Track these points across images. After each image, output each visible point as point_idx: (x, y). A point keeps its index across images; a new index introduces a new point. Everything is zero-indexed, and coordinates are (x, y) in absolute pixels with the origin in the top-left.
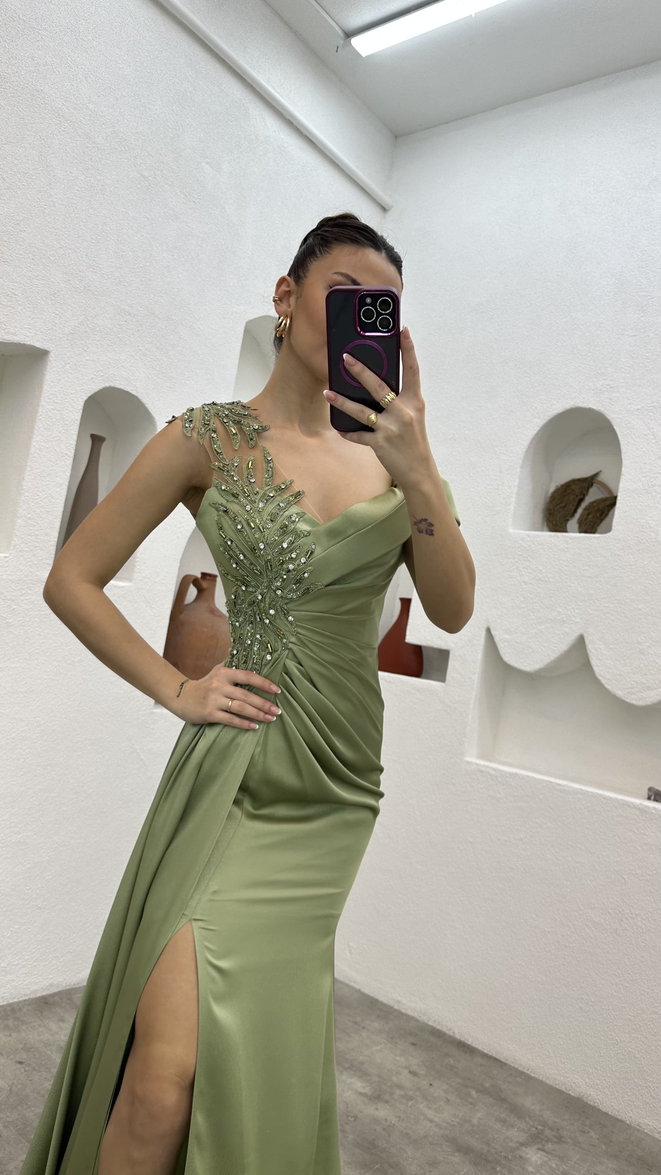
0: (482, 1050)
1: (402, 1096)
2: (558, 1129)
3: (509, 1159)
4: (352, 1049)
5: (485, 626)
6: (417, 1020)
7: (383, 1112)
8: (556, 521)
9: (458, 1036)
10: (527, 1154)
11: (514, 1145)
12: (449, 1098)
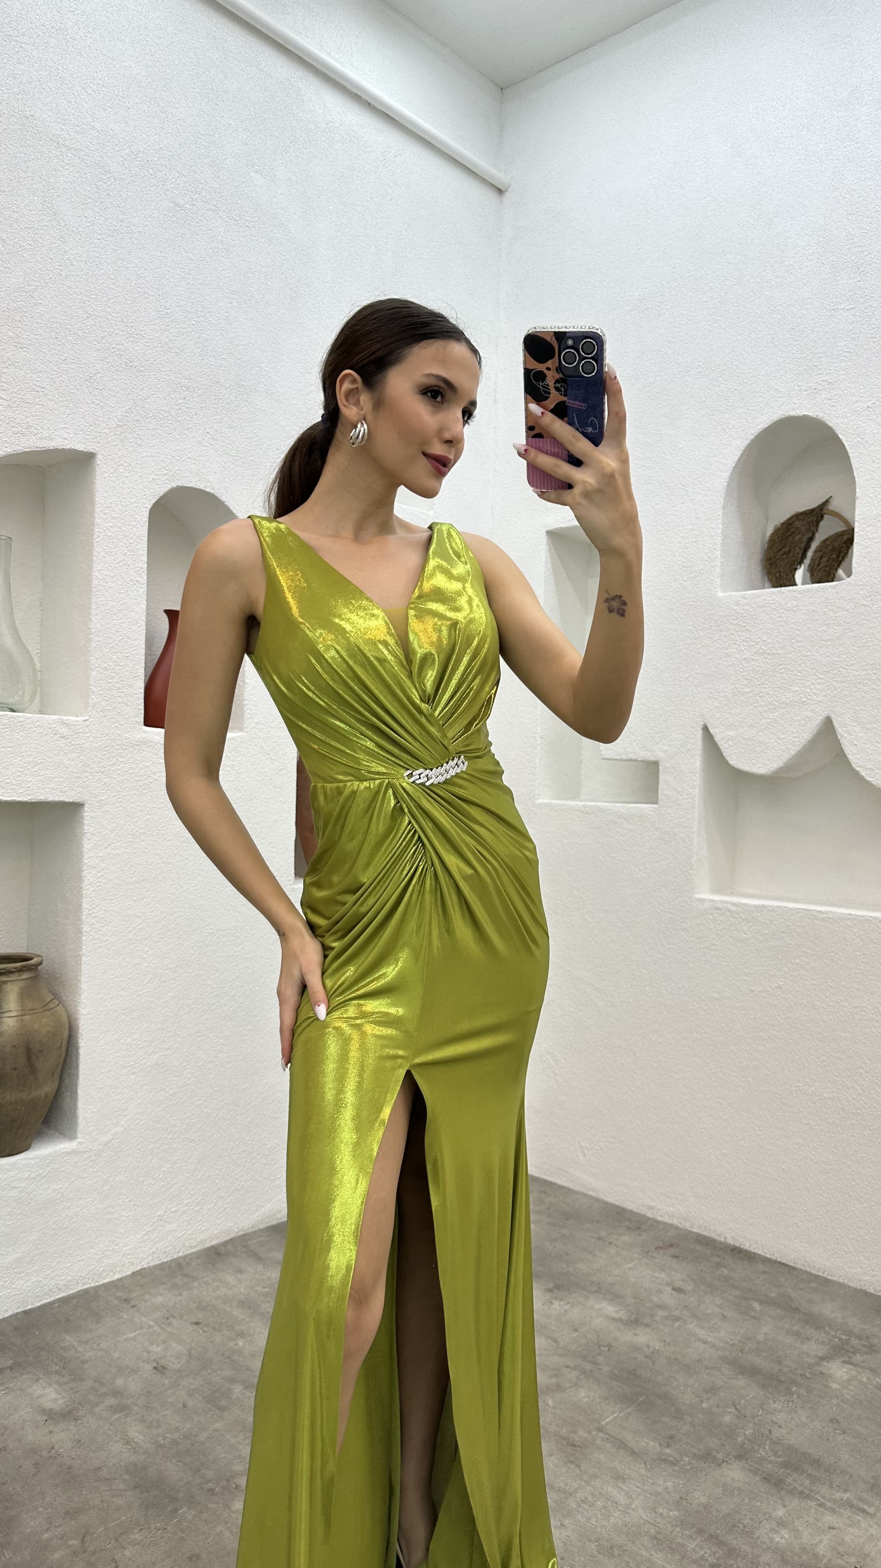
0: (762, 1254)
1: (666, 1317)
2: (868, 1337)
3: (806, 1377)
4: (598, 1270)
5: (702, 723)
6: (677, 1228)
7: (643, 1337)
8: (780, 572)
9: (730, 1241)
10: (829, 1369)
11: (812, 1361)
12: (725, 1313)
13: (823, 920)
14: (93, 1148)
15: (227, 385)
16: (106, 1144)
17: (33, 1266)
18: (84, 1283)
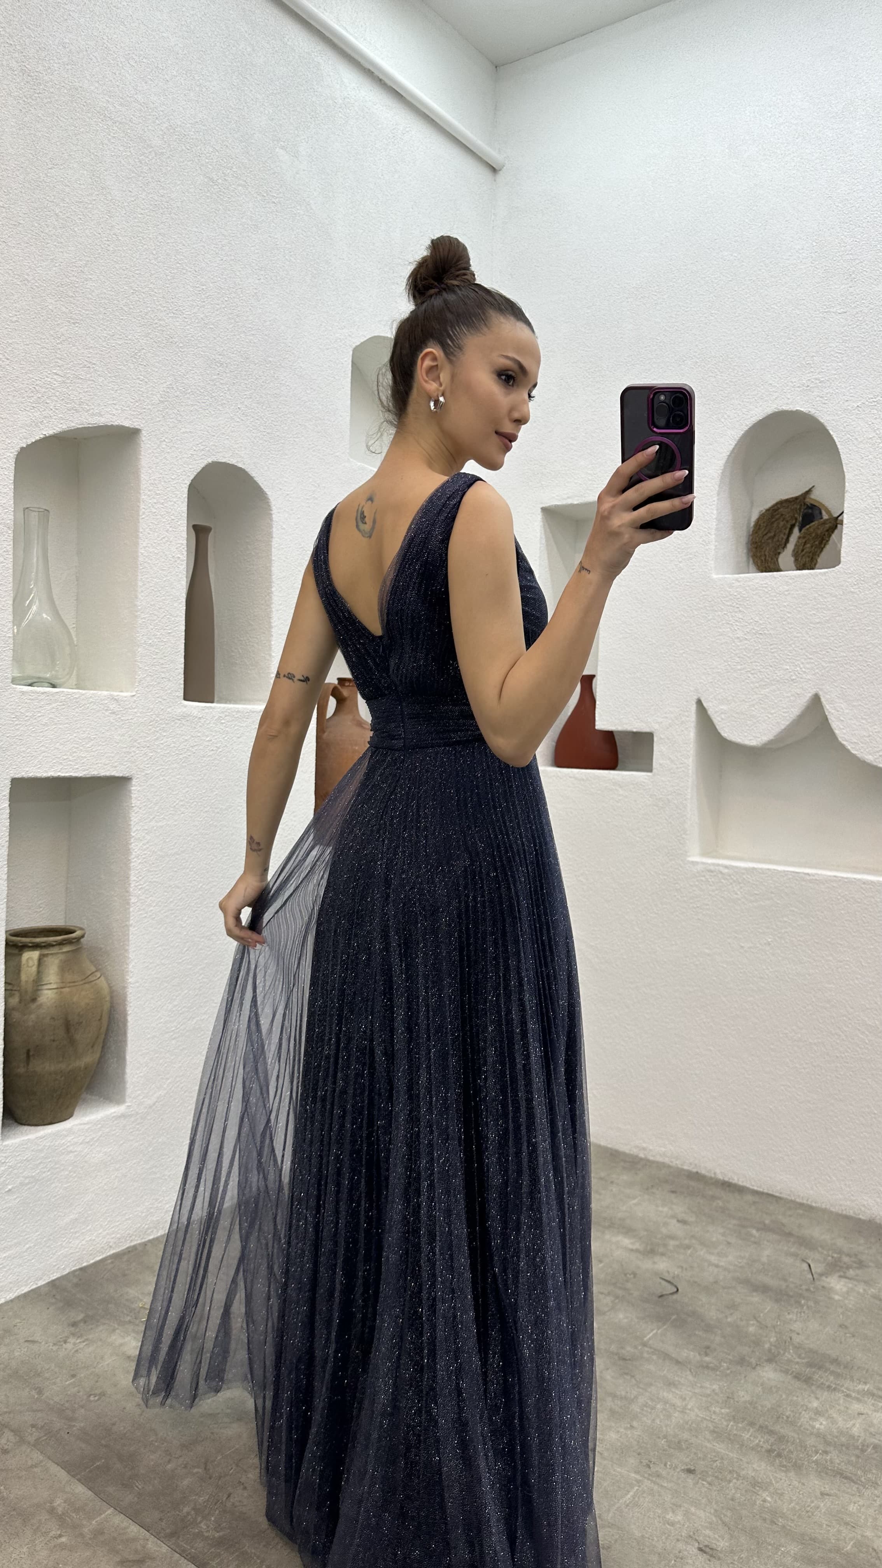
4: (607, 1207)
5: (696, 697)
7: (661, 1265)
8: (765, 558)
13: (810, 881)
14: (140, 1112)
15: (257, 361)
16: (151, 1107)
17: (87, 1226)
18: (132, 1241)
